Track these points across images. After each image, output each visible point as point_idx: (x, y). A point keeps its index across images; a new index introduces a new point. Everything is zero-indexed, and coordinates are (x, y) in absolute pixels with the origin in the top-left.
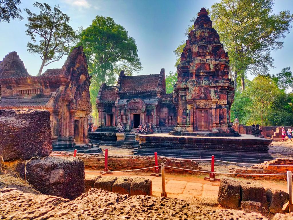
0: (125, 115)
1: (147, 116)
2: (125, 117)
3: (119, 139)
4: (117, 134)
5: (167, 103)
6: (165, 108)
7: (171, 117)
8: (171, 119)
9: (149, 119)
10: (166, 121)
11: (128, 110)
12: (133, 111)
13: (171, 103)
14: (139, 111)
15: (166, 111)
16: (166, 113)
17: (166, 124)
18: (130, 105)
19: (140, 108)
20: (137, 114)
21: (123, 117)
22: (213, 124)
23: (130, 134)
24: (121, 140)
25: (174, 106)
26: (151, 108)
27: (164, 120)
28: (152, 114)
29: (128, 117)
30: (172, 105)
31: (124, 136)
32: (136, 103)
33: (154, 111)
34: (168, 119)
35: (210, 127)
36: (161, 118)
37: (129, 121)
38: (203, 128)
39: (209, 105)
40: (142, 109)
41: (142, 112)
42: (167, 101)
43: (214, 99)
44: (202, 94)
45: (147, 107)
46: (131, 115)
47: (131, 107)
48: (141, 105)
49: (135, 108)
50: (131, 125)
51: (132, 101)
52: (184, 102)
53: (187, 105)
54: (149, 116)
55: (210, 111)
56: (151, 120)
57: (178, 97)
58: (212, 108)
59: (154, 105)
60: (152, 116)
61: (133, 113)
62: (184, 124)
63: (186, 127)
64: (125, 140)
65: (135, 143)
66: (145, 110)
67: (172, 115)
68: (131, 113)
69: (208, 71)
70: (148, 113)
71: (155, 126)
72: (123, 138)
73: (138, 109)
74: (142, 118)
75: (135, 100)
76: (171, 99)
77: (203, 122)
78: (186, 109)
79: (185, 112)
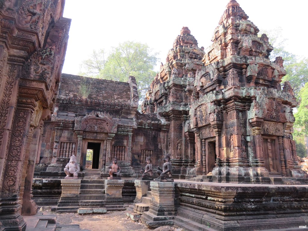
0: (70, 143)
1: (115, 147)
2: (68, 145)
3: (68, 192)
4: (63, 181)
5: (145, 128)
6: (142, 136)
7: (149, 152)
8: (149, 155)
9: (118, 153)
10: (142, 158)
11: (81, 132)
12: (90, 136)
13: (151, 129)
14: (102, 136)
15: (142, 141)
16: (142, 144)
17: (142, 164)
18: (87, 123)
19: (105, 131)
20: (96, 142)
21: (65, 145)
22: (287, 162)
23: (88, 180)
24: (72, 195)
25: (155, 135)
26: (125, 133)
27: (139, 156)
28: (125, 143)
29: (78, 145)
30: (152, 133)
31: (80, 185)
32: (100, 121)
33: (128, 140)
34: (144, 155)
35: (282, 169)
36: (134, 152)
37: (80, 154)
38: (272, 169)
39: (279, 130)
40: (109, 133)
41: (108, 138)
42: (145, 125)
43: (290, 122)
44: (273, 112)
45: (117, 131)
46: (84, 143)
47: (88, 127)
48: (109, 125)
49: (96, 129)
50: (83, 162)
51: (92, 115)
52: (242, 122)
53: (248, 128)
54: (119, 147)
55: (279, 141)
56: (122, 154)
57: (222, 113)
58: (283, 137)
59: (132, 128)
60: (124, 147)
61: (88, 139)
62: (245, 162)
63: (249, 166)
64: (80, 194)
65: (105, 200)
66: (114, 135)
67: (152, 148)
68: (84, 139)
69: (270, 79)
70: (117, 142)
71: (130, 165)
72: (76, 189)
73: (100, 133)
74: (106, 150)
75: (97, 114)
76: (153, 122)
77: (270, 159)
78: (245, 135)
79: (243, 139)
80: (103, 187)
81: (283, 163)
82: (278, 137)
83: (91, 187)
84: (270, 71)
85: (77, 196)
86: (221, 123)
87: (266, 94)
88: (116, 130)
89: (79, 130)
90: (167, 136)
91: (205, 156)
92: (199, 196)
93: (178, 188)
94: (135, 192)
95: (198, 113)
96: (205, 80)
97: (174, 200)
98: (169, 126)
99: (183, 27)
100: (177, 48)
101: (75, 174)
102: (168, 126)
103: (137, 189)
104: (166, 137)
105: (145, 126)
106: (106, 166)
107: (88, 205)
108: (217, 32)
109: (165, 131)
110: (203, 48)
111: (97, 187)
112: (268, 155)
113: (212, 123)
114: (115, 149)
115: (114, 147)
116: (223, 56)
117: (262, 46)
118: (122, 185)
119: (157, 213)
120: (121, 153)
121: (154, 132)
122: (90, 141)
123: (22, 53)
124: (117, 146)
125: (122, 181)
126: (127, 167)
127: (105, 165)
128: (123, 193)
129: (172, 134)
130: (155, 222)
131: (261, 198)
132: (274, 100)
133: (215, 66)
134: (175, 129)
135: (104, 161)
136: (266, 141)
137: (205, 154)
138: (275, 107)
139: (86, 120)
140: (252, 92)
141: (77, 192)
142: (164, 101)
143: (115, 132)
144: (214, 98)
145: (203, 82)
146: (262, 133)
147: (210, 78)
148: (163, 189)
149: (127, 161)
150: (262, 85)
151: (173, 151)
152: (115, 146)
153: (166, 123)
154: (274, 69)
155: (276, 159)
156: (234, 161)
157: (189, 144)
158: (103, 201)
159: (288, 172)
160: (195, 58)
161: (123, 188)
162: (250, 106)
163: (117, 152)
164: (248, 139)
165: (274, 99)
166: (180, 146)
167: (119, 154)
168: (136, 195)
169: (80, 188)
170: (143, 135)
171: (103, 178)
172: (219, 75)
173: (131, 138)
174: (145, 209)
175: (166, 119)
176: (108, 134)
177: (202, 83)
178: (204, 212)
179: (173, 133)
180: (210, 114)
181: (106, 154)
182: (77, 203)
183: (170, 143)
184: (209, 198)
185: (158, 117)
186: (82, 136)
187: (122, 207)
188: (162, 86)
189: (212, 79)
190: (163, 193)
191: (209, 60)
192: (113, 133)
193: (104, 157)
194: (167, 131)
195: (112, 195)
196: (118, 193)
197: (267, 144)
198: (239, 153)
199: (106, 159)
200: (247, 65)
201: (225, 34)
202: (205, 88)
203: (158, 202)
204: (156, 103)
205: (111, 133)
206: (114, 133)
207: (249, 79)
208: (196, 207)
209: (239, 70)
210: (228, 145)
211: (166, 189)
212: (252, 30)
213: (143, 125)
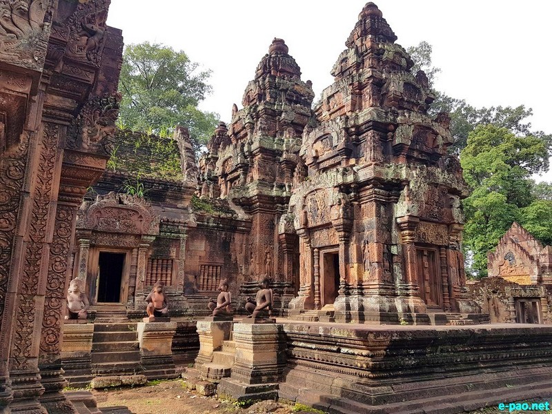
1: (153, 262)
3: (70, 349)
5: (207, 226)
6: (202, 239)
7: (215, 269)
8: (214, 275)
9: (159, 271)
10: (202, 280)
11: (87, 232)
12: (105, 241)
13: (220, 227)
14: (130, 241)
15: (203, 249)
16: (203, 254)
17: (200, 291)
18: (99, 215)
19: (136, 232)
20: (115, 251)
22: (452, 289)
23: (106, 325)
24: (76, 354)
25: (226, 238)
26: (173, 234)
27: (196, 277)
28: (173, 254)
29: (81, 258)
30: (221, 234)
31: (92, 334)
32: (125, 212)
33: (179, 247)
34: (206, 274)
35: (444, 299)
36: (188, 270)
37: (85, 274)
38: (429, 300)
39: (441, 237)
40: (144, 235)
41: (142, 245)
42: (208, 219)
43: (459, 223)
44: (434, 206)
45: (160, 231)
46: (91, 254)
47: (101, 223)
48: (144, 220)
49: (118, 227)
50: (89, 291)
51: (110, 199)
52: (385, 221)
53: (395, 233)
54: (161, 261)
55: (440, 254)
56: (167, 274)
57: (352, 205)
58: (447, 247)
59: (186, 225)
60: (171, 261)
61: (100, 247)
62: (389, 288)
63: (395, 295)
64: (92, 351)
65: (141, 361)
66: (154, 238)
67: (220, 261)
68: (92, 246)
69: (430, 151)
70: (158, 251)
71: (182, 294)
72: (85, 343)
73: (125, 234)
74: (137, 266)
75: (120, 198)
76: (223, 215)
77: (427, 284)
78: (388, 244)
79: (386, 251)
80: (135, 337)
81: (446, 289)
82: (439, 247)
83: (112, 338)
84: (430, 137)
85: (86, 356)
86: (349, 222)
87: (425, 177)
88: (158, 229)
89: (84, 229)
90: (247, 240)
91: (319, 276)
92: (325, 347)
93: (285, 333)
94: (197, 344)
95: (309, 204)
96: (322, 146)
97: (278, 354)
98: (251, 222)
99: (273, 39)
100: (264, 79)
101: (81, 313)
102: (249, 223)
103: (201, 338)
104: (244, 242)
105: (208, 223)
106: (135, 297)
107: (111, 372)
108: (345, 60)
109: (243, 232)
110: (310, 83)
111: (123, 337)
112: (424, 276)
113: (334, 223)
114: (152, 265)
115: (151, 260)
116: (356, 106)
117: (420, 92)
118: (172, 332)
119: (249, 378)
120: (164, 272)
121: (224, 233)
122: (104, 250)
123: (69, 103)
124: (158, 260)
125: (172, 325)
126: (176, 298)
127: (133, 294)
128: (174, 345)
129: (257, 237)
130: (247, 395)
131: (424, 348)
132: (436, 187)
133: (341, 125)
134: (261, 229)
135: (132, 287)
136: (420, 253)
137: (319, 272)
138: (437, 199)
139: (98, 210)
140: (404, 174)
141: (86, 349)
142: (242, 176)
143: (155, 234)
144: (340, 181)
145: (319, 150)
146: (416, 241)
147: (332, 143)
148: (259, 337)
149: (176, 286)
150: (417, 160)
151: (257, 267)
152: (153, 260)
153: (247, 217)
154: (437, 134)
155: (435, 283)
156: (371, 287)
157: (286, 255)
158: (137, 362)
159: (454, 304)
160: (296, 102)
161: (174, 337)
162: (399, 195)
163: (157, 270)
164: (394, 250)
165: (436, 185)
166: (270, 258)
167: (162, 274)
168: (199, 349)
169: (91, 340)
170: (205, 238)
171: (132, 320)
172: (347, 140)
173: (183, 245)
174: (223, 373)
175: (244, 209)
176: (142, 237)
177: (317, 151)
178: (334, 374)
179: (258, 235)
180: (331, 206)
181: (136, 273)
182: (87, 367)
183: (251, 253)
184: (344, 350)
185: (232, 206)
186: (88, 241)
187: (174, 372)
188: (239, 149)
189: (336, 146)
190: (259, 344)
191: (329, 111)
192: (151, 236)
193: (133, 281)
194: (247, 232)
195: (153, 351)
196: (164, 347)
197: (422, 258)
198: (379, 273)
199: (137, 283)
200: (396, 126)
201: (359, 65)
202: (320, 160)
203: (251, 359)
204: (225, 179)
205: (148, 235)
206: (154, 236)
207: (398, 150)
208: (318, 365)
209: (382, 134)
210: (361, 259)
211: (264, 336)
212: (404, 62)
213: (205, 220)
